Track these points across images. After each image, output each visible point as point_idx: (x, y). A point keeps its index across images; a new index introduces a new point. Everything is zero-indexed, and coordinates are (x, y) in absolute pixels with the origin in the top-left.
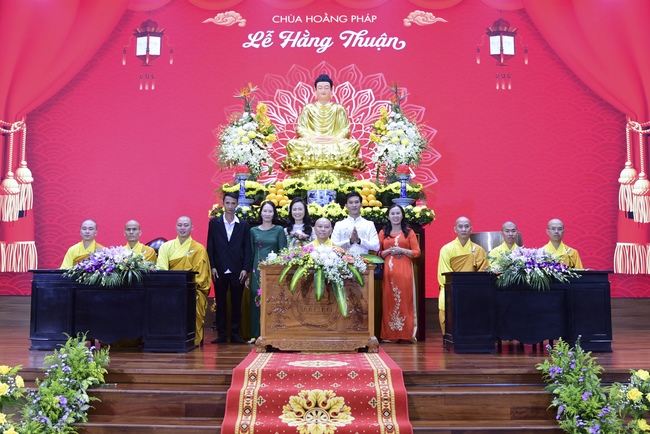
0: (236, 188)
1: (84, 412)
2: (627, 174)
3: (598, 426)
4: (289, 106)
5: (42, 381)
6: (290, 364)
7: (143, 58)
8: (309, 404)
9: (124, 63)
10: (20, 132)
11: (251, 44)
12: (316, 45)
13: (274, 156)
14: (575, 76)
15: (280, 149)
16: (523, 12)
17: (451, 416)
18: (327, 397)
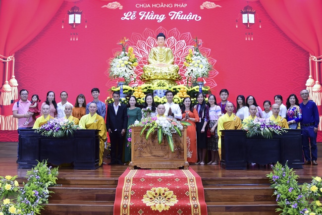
0: (118, 89)
1: (46, 198)
2: (310, 81)
3: (296, 204)
4: (144, 48)
5: (26, 183)
6: (146, 175)
7: (72, 25)
8: (156, 194)
9: (63, 27)
10: (12, 61)
11: (125, 18)
12: (157, 18)
13: (136, 73)
14: (284, 34)
15: (140, 69)
16: (258, 2)
17: (225, 200)
18: (165, 191)
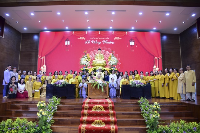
0: (83, 69)
1: (56, 109)
2: (155, 67)
3: (148, 112)
4: (93, 54)
5: (48, 104)
6: (93, 101)
7: (66, 45)
8: (97, 108)
9: (63, 46)
10: (44, 59)
11: (86, 43)
12: (98, 43)
13: (90, 63)
15: (92, 62)
16: (136, 37)
17: (122, 110)
